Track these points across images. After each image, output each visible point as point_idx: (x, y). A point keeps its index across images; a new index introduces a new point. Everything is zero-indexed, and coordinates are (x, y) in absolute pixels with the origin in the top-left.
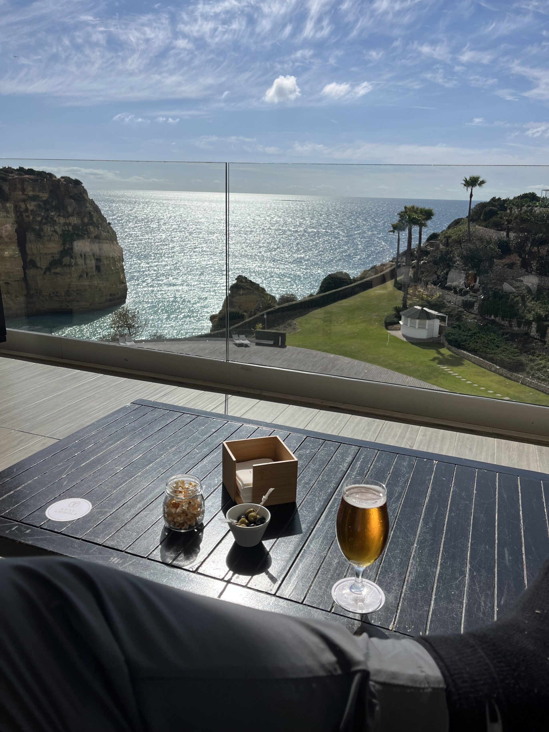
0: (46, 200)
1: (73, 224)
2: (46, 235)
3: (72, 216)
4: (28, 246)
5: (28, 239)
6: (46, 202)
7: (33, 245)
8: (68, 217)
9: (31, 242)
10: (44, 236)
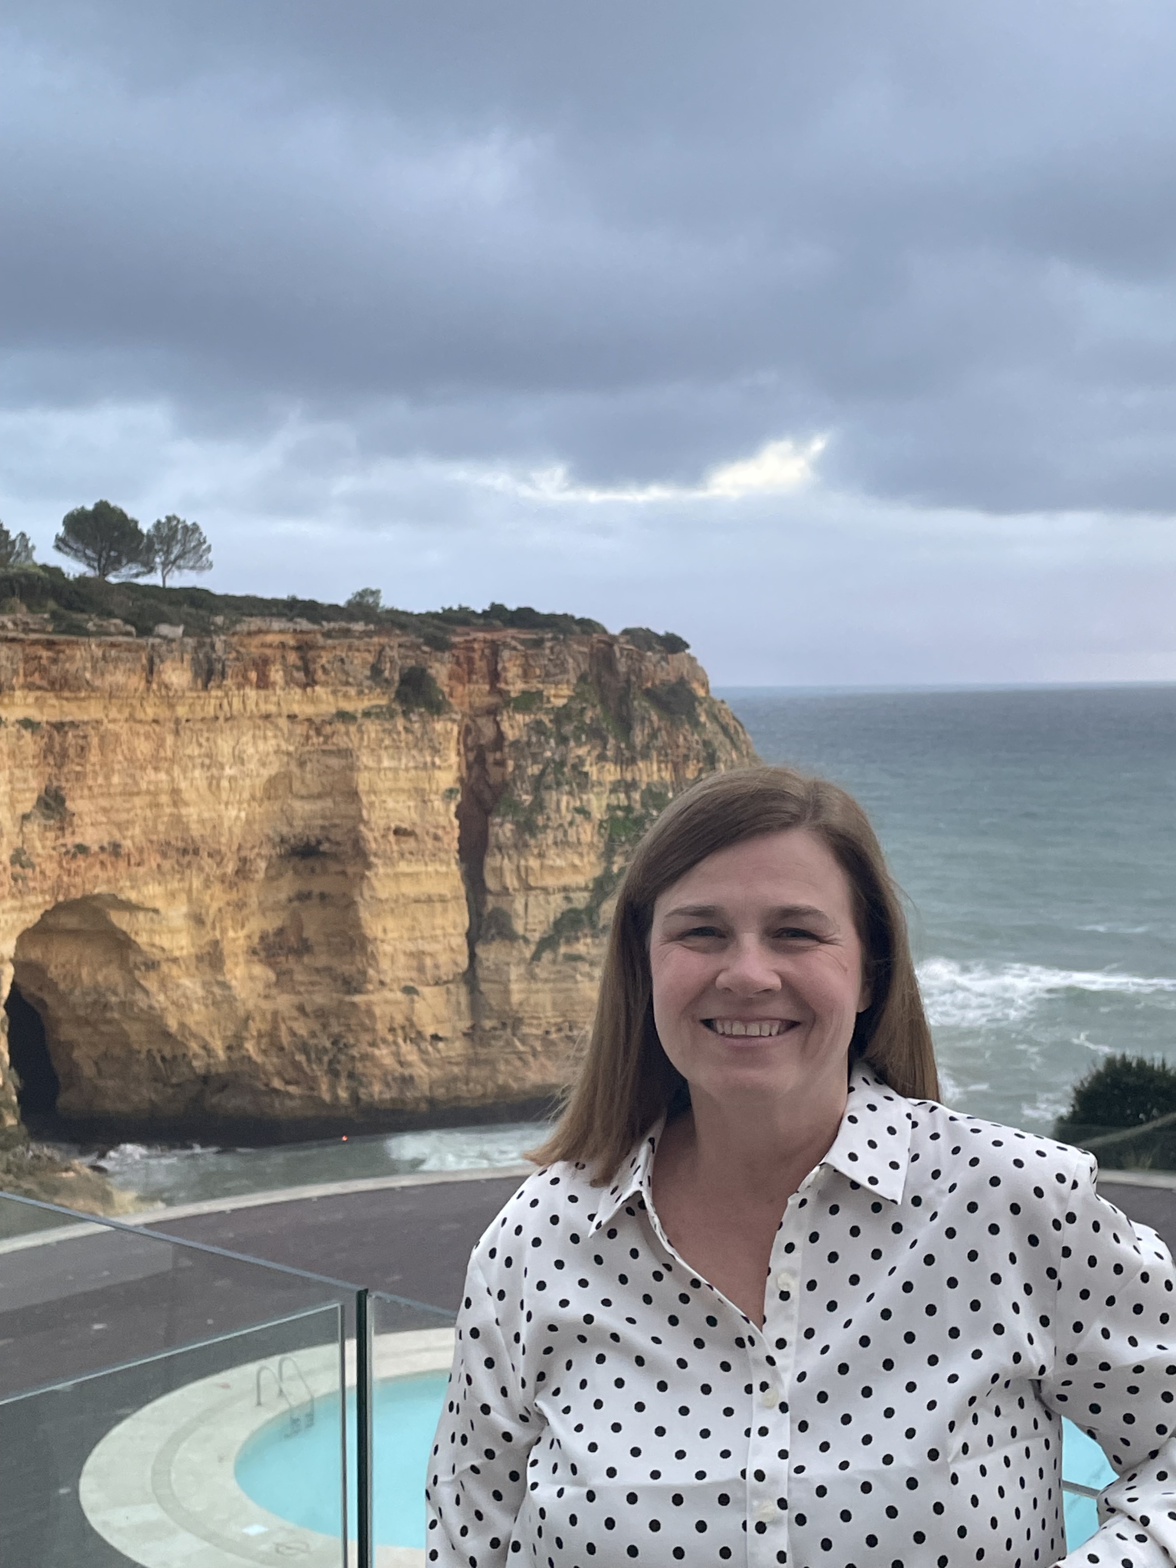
0: (565, 706)
1: (644, 787)
2: (550, 824)
3: (646, 756)
4: (492, 861)
5: (492, 840)
6: (562, 716)
7: (506, 861)
8: (632, 761)
9: (500, 849)
10: (546, 827)
